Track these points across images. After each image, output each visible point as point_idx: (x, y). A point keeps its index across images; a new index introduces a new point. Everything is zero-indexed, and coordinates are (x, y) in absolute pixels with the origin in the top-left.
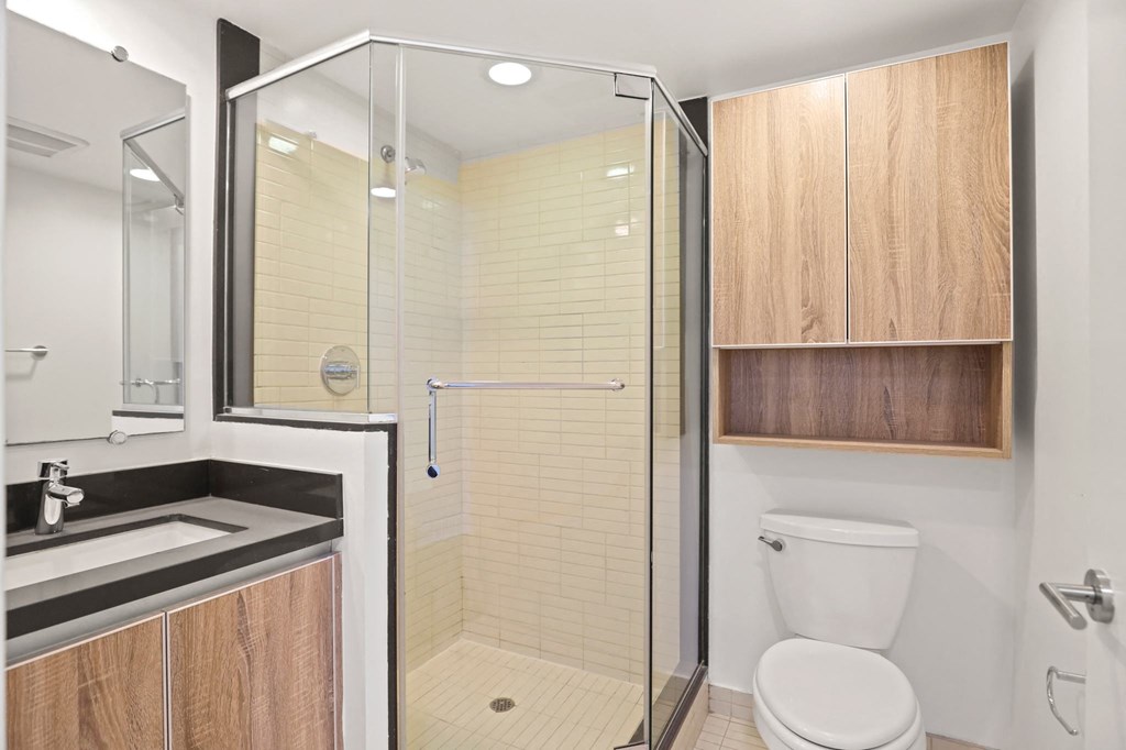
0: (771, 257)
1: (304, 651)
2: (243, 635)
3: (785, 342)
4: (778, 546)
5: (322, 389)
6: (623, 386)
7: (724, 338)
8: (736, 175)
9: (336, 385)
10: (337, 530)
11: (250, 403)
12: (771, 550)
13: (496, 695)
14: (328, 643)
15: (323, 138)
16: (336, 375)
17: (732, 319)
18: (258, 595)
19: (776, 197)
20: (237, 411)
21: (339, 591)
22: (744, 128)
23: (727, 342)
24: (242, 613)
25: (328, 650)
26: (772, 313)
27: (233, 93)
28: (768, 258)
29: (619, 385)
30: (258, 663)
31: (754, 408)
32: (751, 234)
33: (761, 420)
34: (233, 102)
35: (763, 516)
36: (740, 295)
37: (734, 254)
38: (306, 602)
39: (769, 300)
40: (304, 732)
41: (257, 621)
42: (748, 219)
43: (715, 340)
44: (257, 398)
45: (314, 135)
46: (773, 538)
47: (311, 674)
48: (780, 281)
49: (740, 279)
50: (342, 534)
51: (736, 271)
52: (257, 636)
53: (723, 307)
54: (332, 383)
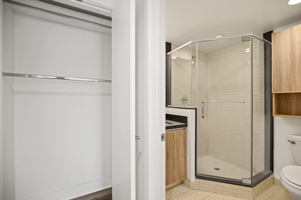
0: (291, 70)
1: (182, 144)
2: (173, 139)
3: (296, 91)
4: (293, 143)
5: (181, 102)
6: (244, 102)
7: (276, 90)
8: (279, 51)
9: (184, 102)
10: (186, 126)
11: (171, 105)
12: (291, 144)
13: (216, 167)
14: (185, 144)
15: (181, 58)
16: (184, 100)
17: (278, 86)
18: (175, 133)
19: (293, 55)
20: (169, 106)
21: (187, 136)
22: (282, 38)
23: (277, 91)
24: (173, 136)
25: (185, 146)
26: (291, 84)
27: (168, 54)
28: (290, 70)
29: (243, 102)
30: (175, 144)
31: (288, 108)
32: (284, 64)
33: (290, 111)
34: (168, 55)
35: (289, 135)
36: (281, 80)
37: (279, 70)
38: (182, 137)
39: (290, 81)
40: (181, 157)
41: (175, 137)
42: (283, 61)
43: (273, 91)
44: (172, 104)
45: (180, 57)
46: (292, 141)
47: (182, 148)
48: (294, 76)
49: (281, 76)
50: (187, 126)
51: (279, 74)
52: (175, 140)
53: (275, 83)
54: (183, 101)
